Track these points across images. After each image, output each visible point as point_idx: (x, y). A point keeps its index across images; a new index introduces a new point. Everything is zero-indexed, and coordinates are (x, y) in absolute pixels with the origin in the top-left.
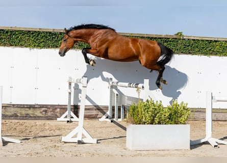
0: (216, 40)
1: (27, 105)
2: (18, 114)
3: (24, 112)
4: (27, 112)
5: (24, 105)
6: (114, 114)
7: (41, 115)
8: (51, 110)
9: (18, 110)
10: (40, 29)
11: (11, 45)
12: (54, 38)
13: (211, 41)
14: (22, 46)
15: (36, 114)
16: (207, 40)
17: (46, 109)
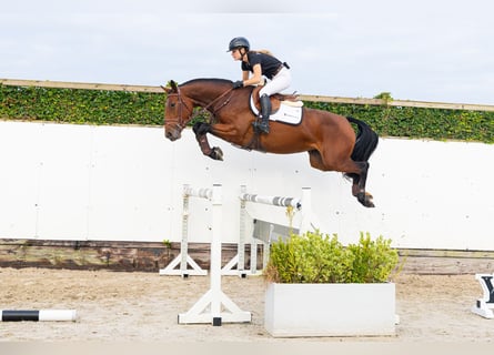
0: (460, 108)
1: (69, 242)
2: (52, 261)
3: (63, 255)
4: (69, 257)
5: (63, 242)
6: (249, 261)
7: (98, 262)
8: (119, 252)
9: (52, 251)
10: (97, 85)
11: (38, 119)
12: (127, 103)
13: (448, 110)
14: (60, 119)
15: (89, 260)
16: (441, 110)
17: (109, 250)
